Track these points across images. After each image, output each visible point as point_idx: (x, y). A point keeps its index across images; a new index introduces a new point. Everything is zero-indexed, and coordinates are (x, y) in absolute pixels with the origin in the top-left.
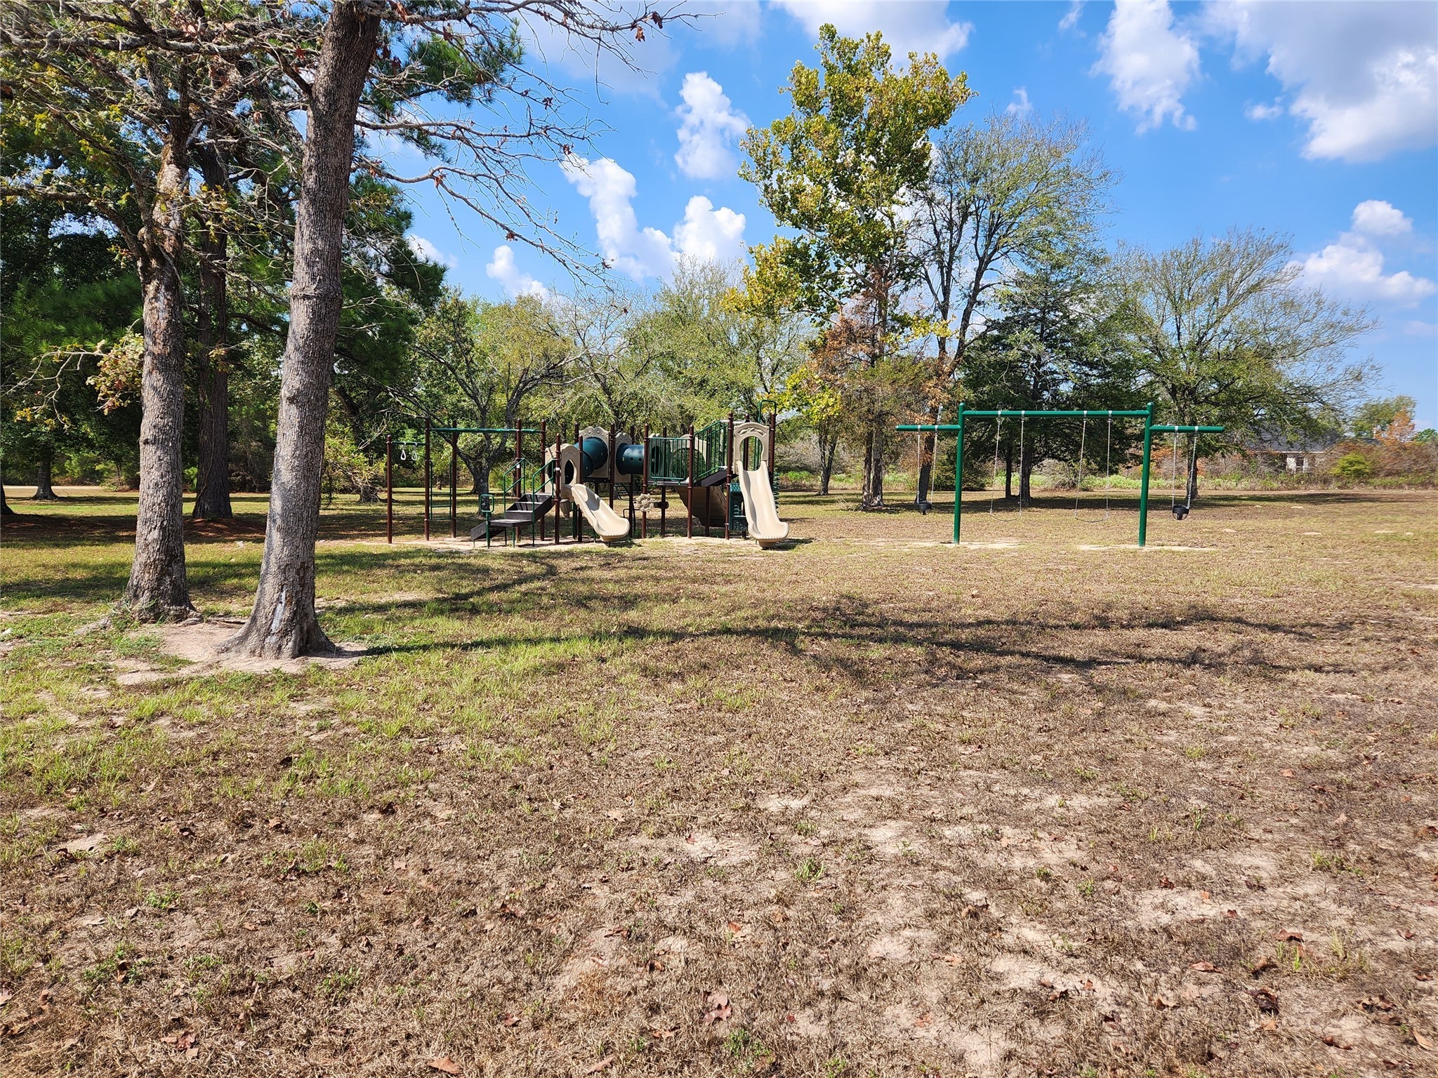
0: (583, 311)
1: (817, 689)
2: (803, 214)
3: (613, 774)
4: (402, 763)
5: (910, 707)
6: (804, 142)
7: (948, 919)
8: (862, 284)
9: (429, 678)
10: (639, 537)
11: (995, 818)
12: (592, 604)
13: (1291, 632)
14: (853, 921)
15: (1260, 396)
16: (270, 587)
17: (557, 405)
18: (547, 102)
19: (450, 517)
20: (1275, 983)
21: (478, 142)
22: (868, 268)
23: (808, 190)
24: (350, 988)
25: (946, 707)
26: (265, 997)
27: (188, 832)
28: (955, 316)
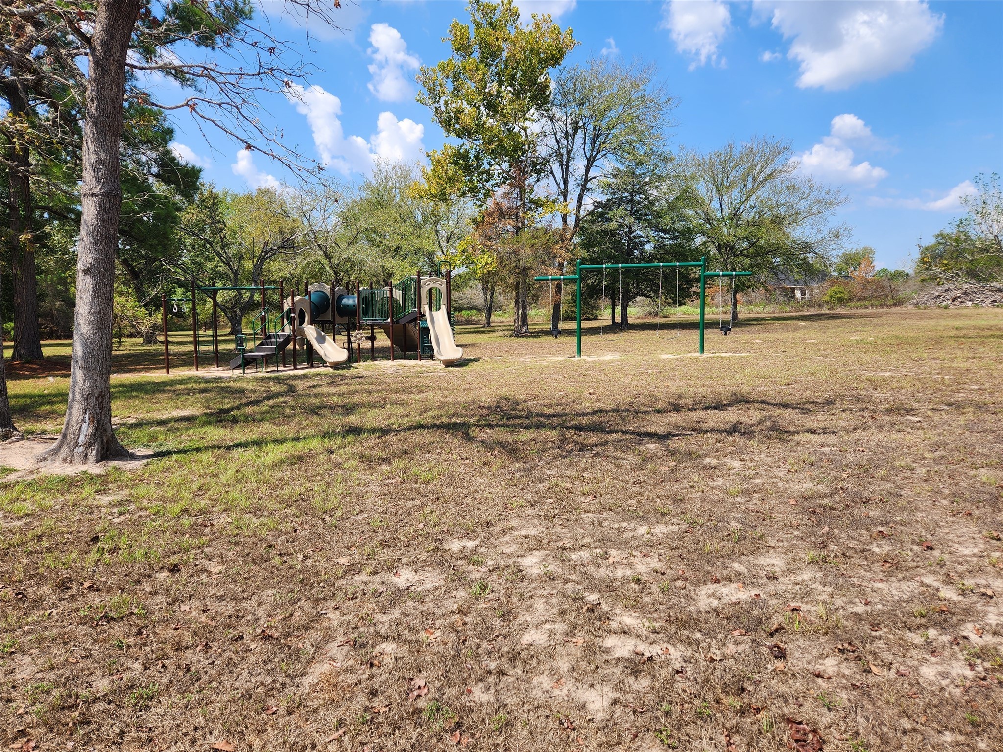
0: (308, 199)
1: (485, 464)
2: (464, 128)
3: (341, 532)
4: (183, 535)
5: (548, 472)
6: (462, 77)
7: (574, 614)
8: (506, 177)
9: (202, 472)
10: (356, 362)
11: (605, 544)
12: (322, 412)
13: (797, 408)
14: (510, 621)
15: (775, 250)
16: (76, 411)
17: (291, 268)
18: (272, 50)
19: (213, 353)
20: (784, 639)
21: (221, 79)
22: (510, 166)
23: (466, 111)
24: (151, 698)
25: (572, 471)
26: (87, 710)
27: (21, 596)
28: (573, 198)
